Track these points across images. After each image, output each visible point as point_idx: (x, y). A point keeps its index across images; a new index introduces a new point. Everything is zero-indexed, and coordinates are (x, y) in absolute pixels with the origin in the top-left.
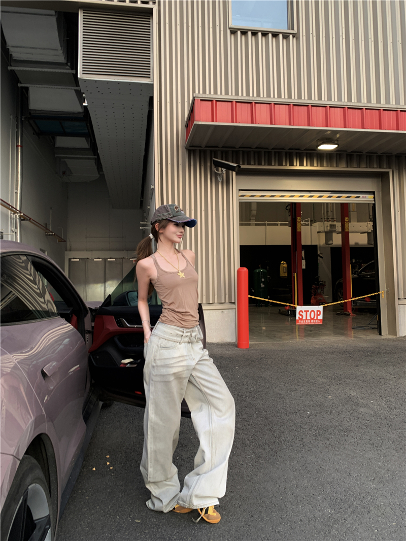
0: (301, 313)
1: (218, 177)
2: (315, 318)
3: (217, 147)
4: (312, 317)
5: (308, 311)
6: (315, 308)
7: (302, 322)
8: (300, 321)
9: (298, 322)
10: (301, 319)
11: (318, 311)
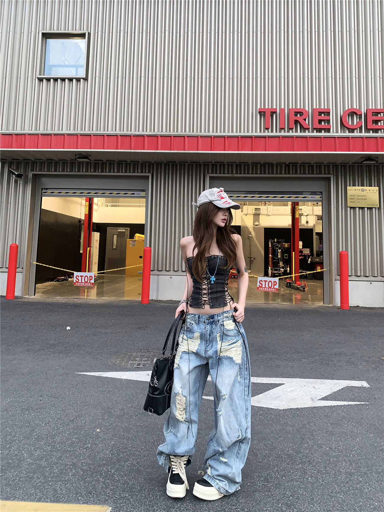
0: (77, 277)
2: (89, 282)
4: (86, 281)
5: (83, 276)
7: (78, 284)
8: (76, 283)
9: (75, 285)
10: (78, 282)
11: (90, 277)
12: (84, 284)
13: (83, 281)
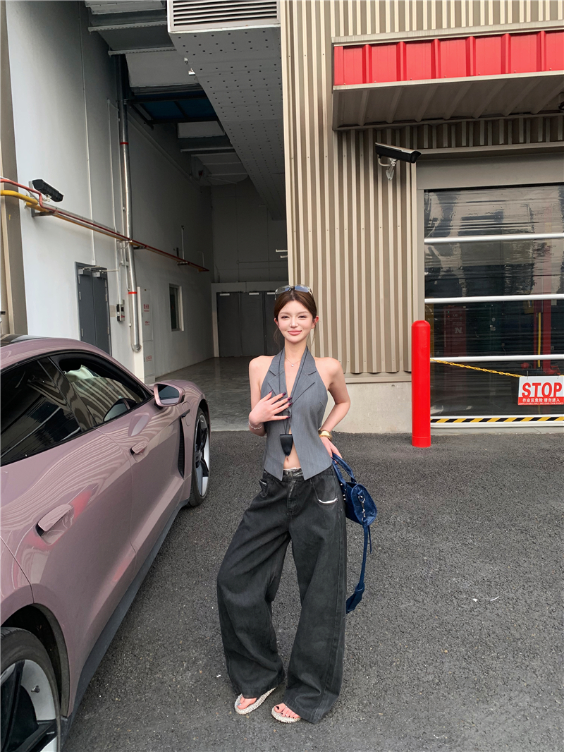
1: (387, 173)
2: (552, 395)
3: (385, 122)
4: (547, 393)
5: (540, 384)
6: (552, 379)
7: (528, 400)
8: (524, 400)
9: (522, 402)
11: (556, 384)
12: (541, 400)
13: (540, 394)
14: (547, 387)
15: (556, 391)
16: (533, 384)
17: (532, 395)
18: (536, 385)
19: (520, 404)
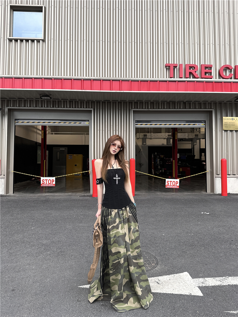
0: (43, 181)
2: (51, 183)
4: (50, 183)
6: (51, 178)
10: (44, 184)
11: (52, 180)
12: (48, 185)
13: (47, 183)
14: (50, 181)
15: (52, 182)
16: (45, 180)
17: (45, 183)
18: (46, 180)
19: (41, 186)
